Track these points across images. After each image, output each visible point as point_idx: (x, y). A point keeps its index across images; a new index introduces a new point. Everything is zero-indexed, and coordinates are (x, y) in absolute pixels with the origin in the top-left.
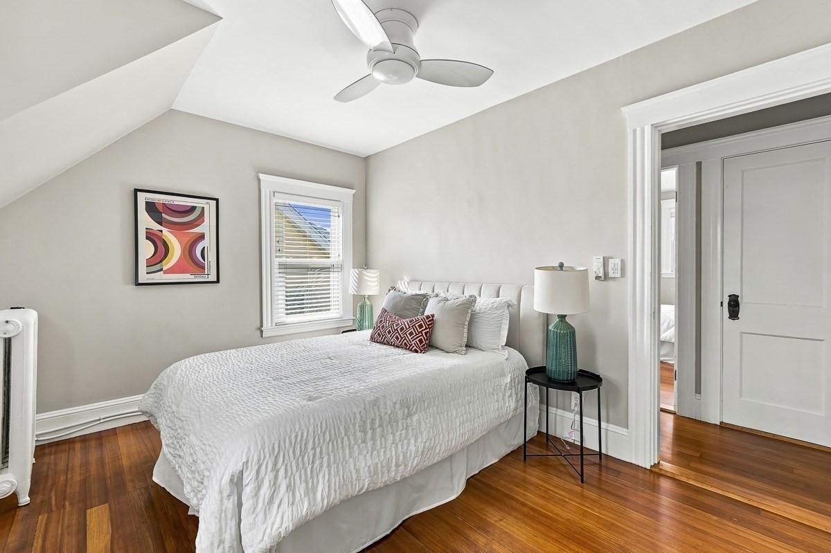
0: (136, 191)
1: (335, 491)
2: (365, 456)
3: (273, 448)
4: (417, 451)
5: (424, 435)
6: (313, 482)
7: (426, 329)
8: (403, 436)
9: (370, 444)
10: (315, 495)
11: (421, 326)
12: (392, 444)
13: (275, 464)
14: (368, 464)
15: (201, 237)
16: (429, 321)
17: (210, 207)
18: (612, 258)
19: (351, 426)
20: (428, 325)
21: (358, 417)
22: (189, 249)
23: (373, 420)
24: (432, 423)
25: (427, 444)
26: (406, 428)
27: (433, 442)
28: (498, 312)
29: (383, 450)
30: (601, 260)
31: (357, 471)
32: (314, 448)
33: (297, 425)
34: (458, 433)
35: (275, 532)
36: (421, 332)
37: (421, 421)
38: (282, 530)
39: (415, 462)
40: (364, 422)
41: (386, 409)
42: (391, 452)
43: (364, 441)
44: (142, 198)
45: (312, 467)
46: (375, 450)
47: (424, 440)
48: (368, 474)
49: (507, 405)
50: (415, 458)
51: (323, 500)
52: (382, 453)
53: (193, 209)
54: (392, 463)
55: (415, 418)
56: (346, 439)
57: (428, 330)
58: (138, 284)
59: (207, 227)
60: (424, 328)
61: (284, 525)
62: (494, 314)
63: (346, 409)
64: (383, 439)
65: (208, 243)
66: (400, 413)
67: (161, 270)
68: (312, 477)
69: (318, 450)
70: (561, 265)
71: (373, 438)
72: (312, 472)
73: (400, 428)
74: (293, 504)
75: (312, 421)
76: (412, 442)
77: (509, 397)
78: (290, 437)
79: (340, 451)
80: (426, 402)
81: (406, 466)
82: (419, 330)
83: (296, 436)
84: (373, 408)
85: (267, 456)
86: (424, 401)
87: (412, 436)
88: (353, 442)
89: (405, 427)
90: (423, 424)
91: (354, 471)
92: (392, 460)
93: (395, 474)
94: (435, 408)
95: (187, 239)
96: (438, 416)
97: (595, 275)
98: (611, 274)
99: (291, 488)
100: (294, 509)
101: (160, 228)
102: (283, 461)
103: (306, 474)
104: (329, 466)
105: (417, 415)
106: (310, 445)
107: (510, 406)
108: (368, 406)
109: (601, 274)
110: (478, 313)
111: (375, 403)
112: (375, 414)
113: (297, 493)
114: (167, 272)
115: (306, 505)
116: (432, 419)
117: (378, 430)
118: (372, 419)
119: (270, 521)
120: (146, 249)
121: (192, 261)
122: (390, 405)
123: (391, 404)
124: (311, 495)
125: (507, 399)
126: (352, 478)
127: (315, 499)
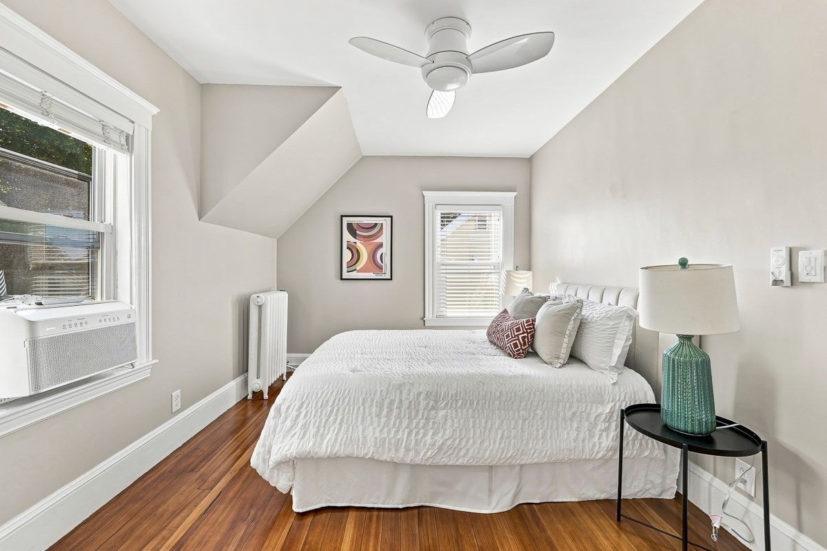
0: (342, 216)
1: (340, 445)
2: (375, 428)
3: (303, 396)
4: (434, 444)
5: (447, 432)
6: (324, 431)
7: (524, 333)
8: (421, 425)
9: (383, 420)
10: (322, 440)
11: (518, 330)
12: (406, 428)
13: (300, 407)
14: (375, 436)
15: (381, 245)
16: (527, 326)
17: (386, 222)
18: (804, 249)
19: (369, 399)
20: (526, 329)
21: (378, 395)
22: (373, 256)
23: (392, 402)
24: (462, 424)
25: (449, 442)
26: (426, 419)
27: (457, 442)
28: (612, 323)
29: (394, 430)
30: (784, 254)
31: (365, 437)
32: (333, 406)
33: (327, 385)
34: (497, 446)
35: (284, 453)
36: (518, 336)
37: (449, 418)
38: (288, 453)
39: (429, 453)
40: (383, 400)
41: (409, 395)
42: (403, 434)
43: (378, 416)
44: (345, 220)
45: (327, 420)
46: (387, 426)
47: (447, 437)
48: (373, 444)
49: (596, 439)
50: (429, 449)
51: (327, 447)
52: (393, 432)
53: (376, 224)
54: (401, 444)
55: (442, 413)
56: (362, 408)
57: (526, 335)
58: (342, 279)
59: (384, 238)
60: (522, 332)
61: (291, 451)
62: (605, 325)
63: (370, 384)
64: (398, 421)
65: (385, 250)
66: (423, 403)
67: (355, 270)
68: (324, 427)
69: (336, 409)
70: (683, 263)
71: (388, 416)
72: (325, 423)
73: (420, 416)
74: (302, 438)
75: (339, 385)
76: (430, 434)
77: (602, 431)
78: (318, 392)
79: (354, 416)
80: (460, 402)
81: (417, 453)
82: (516, 334)
83: (323, 393)
84: (395, 391)
85: (298, 399)
86: (457, 401)
87: (432, 428)
88: (367, 413)
89: (425, 417)
90: (449, 422)
91: (361, 436)
92: (402, 441)
93: (404, 455)
94: (470, 411)
95: (371, 247)
96: (471, 420)
97: (771, 279)
98: (802, 277)
99: (305, 427)
100: (301, 443)
101: (355, 241)
102: (307, 408)
103: (320, 422)
104: (340, 424)
105: (445, 411)
106: (331, 403)
107: (600, 443)
108: (391, 387)
109: (784, 275)
110: (589, 322)
111: (400, 386)
112: (395, 397)
113: (308, 433)
114: (359, 271)
115: (311, 444)
116: (462, 421)
117: (395, 411)
118: (392, 400)
119: (284, 444)
120: (347, 255)
121: (375, 264)
122: (414, 392)
123: (416, 393)
124: (319, 440)
125: (597, 433)
126: (359, 441)
127: (321, 444)
